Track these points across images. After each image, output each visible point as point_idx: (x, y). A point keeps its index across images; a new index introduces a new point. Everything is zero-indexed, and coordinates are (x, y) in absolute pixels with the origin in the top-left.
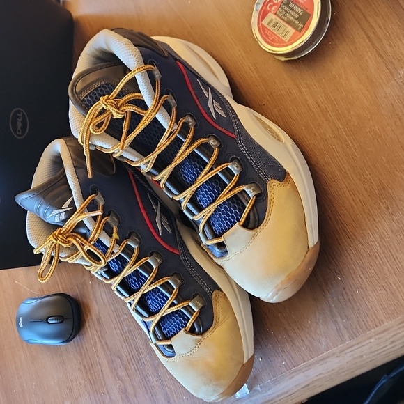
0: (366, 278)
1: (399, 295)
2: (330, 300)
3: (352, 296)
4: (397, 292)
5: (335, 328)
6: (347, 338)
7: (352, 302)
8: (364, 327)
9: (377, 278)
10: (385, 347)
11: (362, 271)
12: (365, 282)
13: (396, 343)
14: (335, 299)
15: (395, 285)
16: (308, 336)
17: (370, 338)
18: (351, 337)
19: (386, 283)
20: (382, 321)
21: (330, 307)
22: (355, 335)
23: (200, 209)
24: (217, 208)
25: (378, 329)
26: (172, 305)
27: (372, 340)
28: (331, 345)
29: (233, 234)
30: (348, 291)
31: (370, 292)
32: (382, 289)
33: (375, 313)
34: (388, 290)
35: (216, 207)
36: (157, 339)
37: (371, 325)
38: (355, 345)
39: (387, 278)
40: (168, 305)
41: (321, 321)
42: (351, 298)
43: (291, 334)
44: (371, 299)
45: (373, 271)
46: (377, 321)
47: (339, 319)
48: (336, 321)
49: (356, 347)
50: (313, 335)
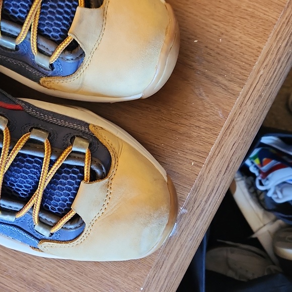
0: (220, 21)
1: (259, 14)
2: (199, 68)
3: (218, 47)
4: (256, 12)
5: (221, 90)
6: (238, 89)
7: (222, 53)
8: (247, 66)
9: (230, 14)
10: (275, 71)
11: (213, 19)
12: (222, 25)
13: (282, 59)
14: (204, 62)
15: (249, 7)
16: (200, 118)
17: (258, 72)
18: (241, 85)
19: (241, 12)
20: (260, 48)
21: (204, 74)
22: (243, 80)
23: (20, 23)
24: (42, 8)
25: (261, 58)
26: (52, 163)
27: (261, 73)
28: (227, 107)
29: (80, 22)
30: (211, 46)
31: (232, 31)
32: (242, 20)
33: (249, 47)
34: (246, 17)
35: (39, 6)
36: (49, 226)
37: (252, 59)
38: (249, 89)
39: (239, 7)
40: (47, 166)
41: (204, 94)
42: (218, 50)
43: (183, 130)
44: (237, 37)
45: (223, 11)
46: (254, 51)
47: (220, 78)
48: (217, 82)
49: (251, 91)
50: (204, 113)
